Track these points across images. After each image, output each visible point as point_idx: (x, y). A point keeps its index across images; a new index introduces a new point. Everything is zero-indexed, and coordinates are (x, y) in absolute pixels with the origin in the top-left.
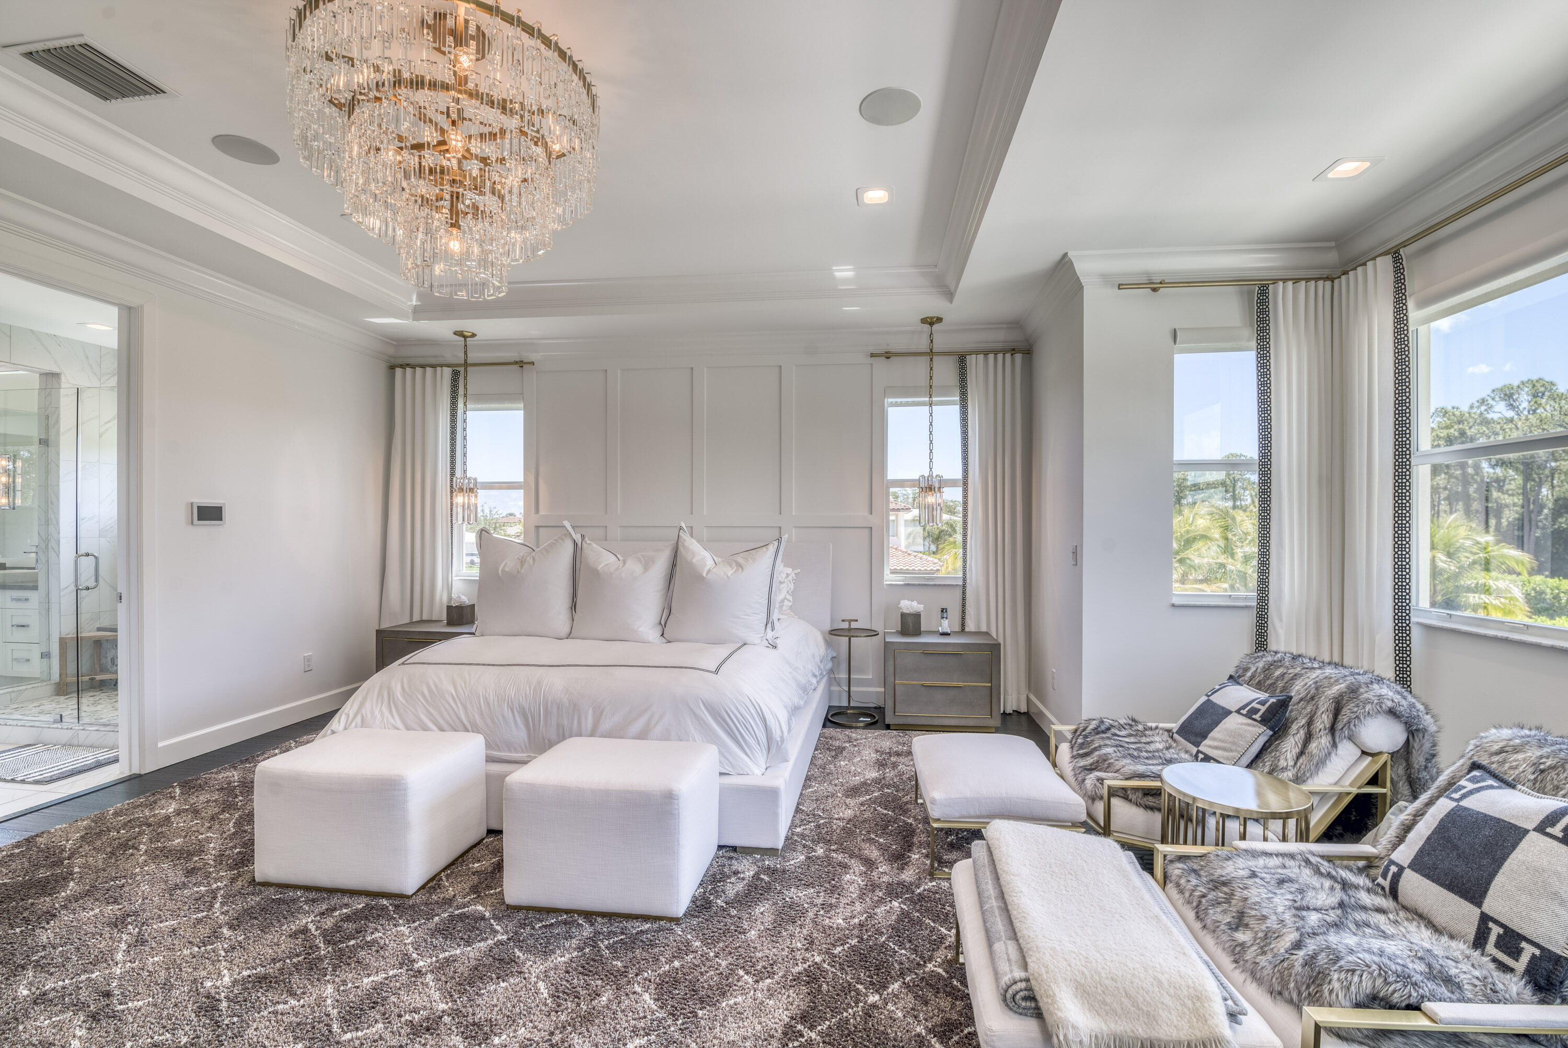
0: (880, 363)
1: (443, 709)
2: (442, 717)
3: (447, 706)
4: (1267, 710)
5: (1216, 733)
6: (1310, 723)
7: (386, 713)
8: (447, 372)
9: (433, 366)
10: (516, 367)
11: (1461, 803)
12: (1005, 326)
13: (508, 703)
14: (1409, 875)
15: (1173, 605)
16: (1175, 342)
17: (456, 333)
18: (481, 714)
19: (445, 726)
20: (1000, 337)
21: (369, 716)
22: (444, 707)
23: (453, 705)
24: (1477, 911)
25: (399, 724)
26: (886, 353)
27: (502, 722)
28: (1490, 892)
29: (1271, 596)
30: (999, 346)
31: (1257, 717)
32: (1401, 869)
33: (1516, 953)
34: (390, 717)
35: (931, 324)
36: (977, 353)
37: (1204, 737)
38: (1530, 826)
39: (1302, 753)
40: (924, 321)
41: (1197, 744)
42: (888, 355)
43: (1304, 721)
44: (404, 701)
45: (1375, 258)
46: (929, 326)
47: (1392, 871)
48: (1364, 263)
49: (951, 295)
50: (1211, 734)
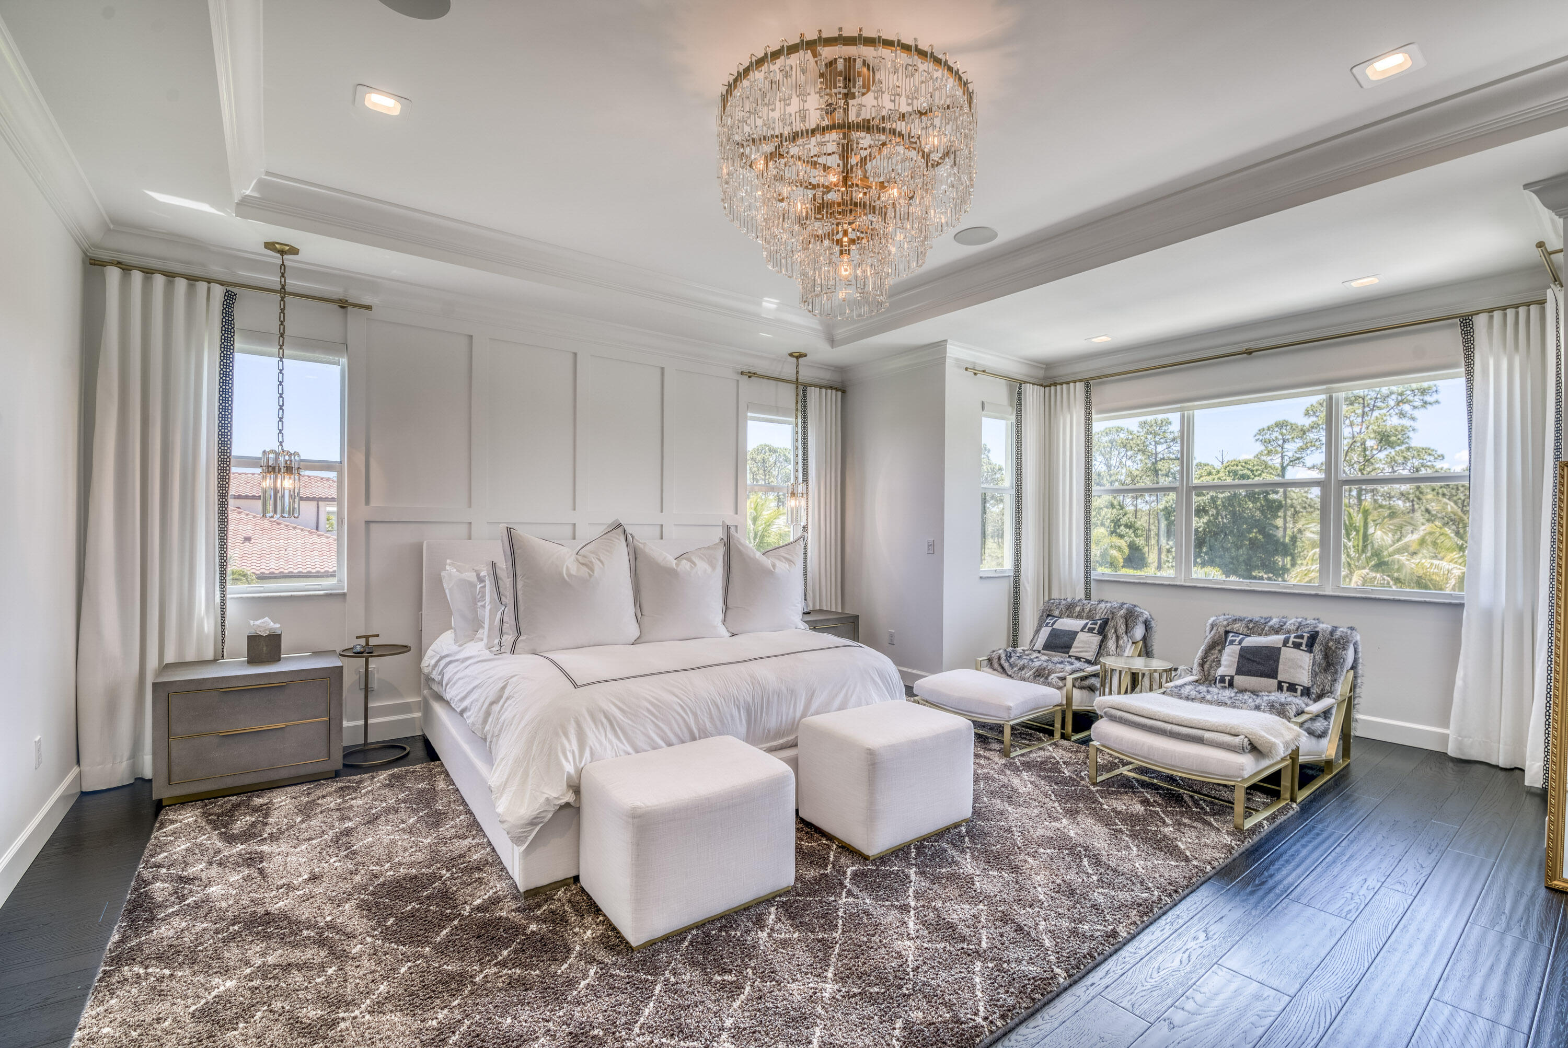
0: (744, 381)
1: (673, 722)
2: (672, 730)
3: (677, 717)
4: (1099, 627)
5: (1075, 644)
6: (1116, 631)
7: (615, 740)
8: (218, 292)
9: (192, 279)
10: (335, 307)
11: (1243, 645)
12: (833, 368)
13: (734, 701)
14: (1236, 678)
15: (981, 578)
16: (983, 410)
17: (269, 246)
18: (711, 718)
19: (674, 739)
20: (826, 376)
21: (598, 746)
22: (674, 718)
23: (683, 713)
24: (1276, 681)
25: (630, 750)
26: (749, 372)
27: (730, 720)
28: (1279, 672)
29: (1022, 569)
30: (824, 383)
31: (1095, 631)
32: (1232, 677)
33: (1295, 691)
34: (618, 742)
35: (797, 358)
36: (816, 386)
37: (1070, 647)
38: (1281, 646)
39: (1117, 647)
40: (791, 355)
41: (1068, 653)
42: (751, 375)
43: (1113, 631)
44: (630, 722)
45: (1075, 382)
46: (795, 359)
47: (1227, 678)
48: (1068, 383)
49: (832, 341)
50: (1074, 645)
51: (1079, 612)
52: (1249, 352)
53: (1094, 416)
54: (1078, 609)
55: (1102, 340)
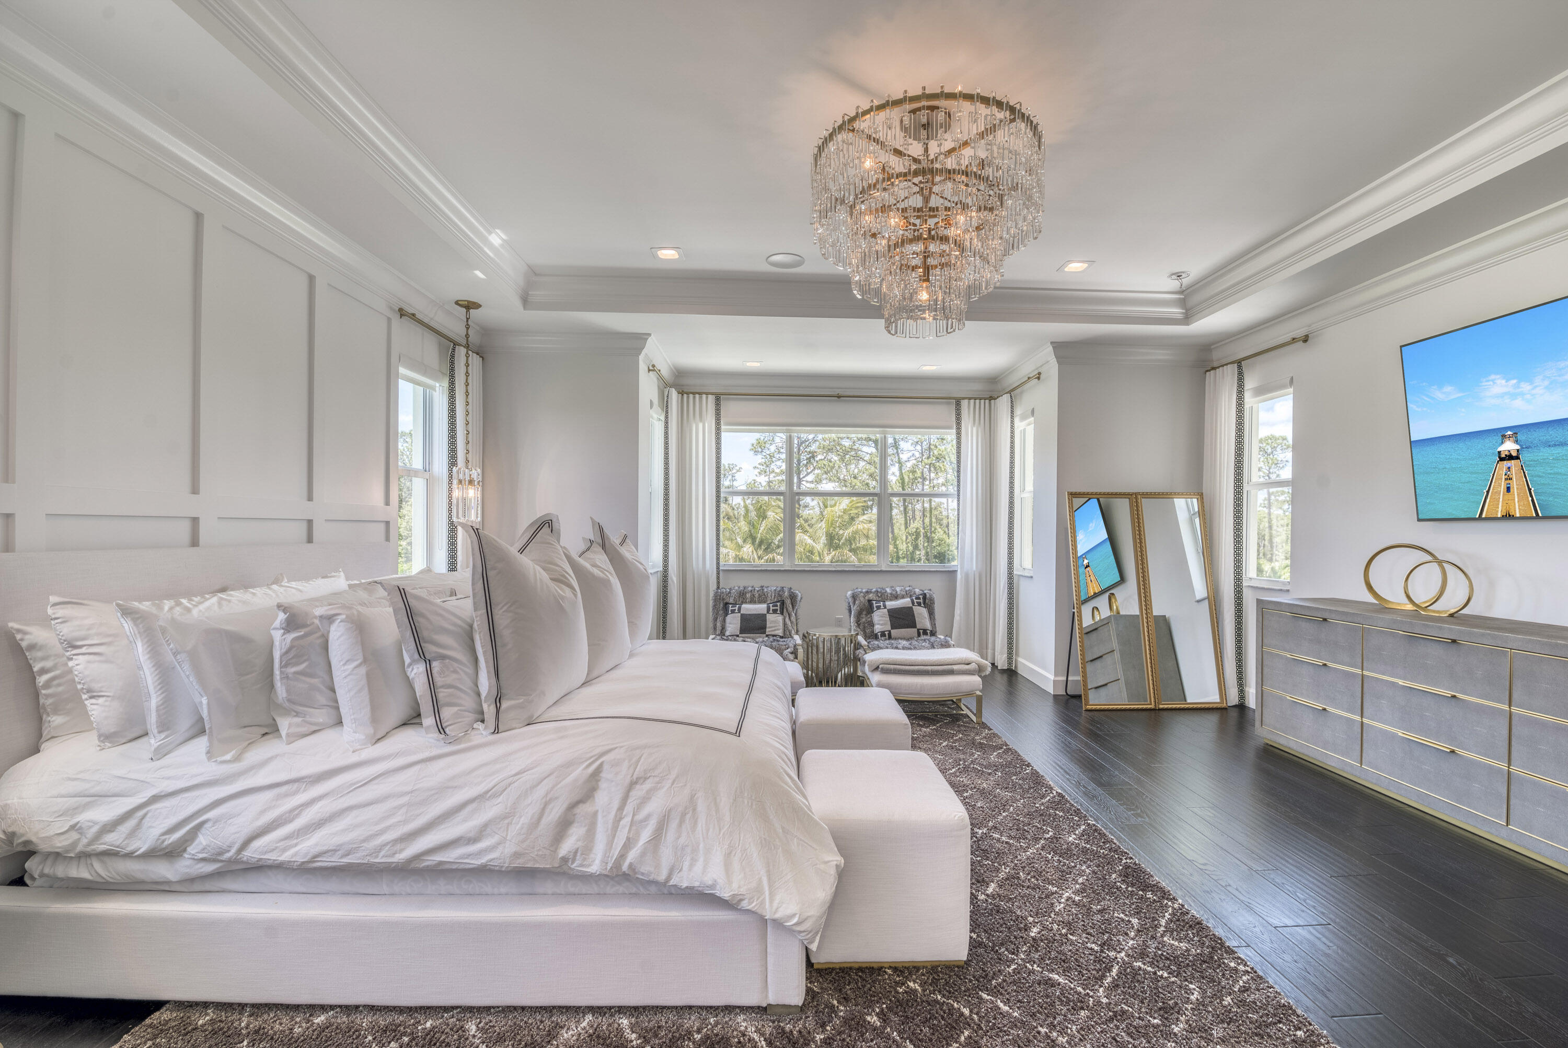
0: (396, 321)
11: (886, 608)
14: (891, 631)
29: (669, 564)
35: (467, 308)
36: (464, 346)
38: (911, 605)
40: (461, 304)
42: (405, 315)
45: (707, 394)
46: (464, 310)
47: (886, 633)
48: (694, 393)
49: (526, 301)
50: (768, 626)
51: (751, 598)
52: (839, 397)
53: (723, 427)
54: (748, 595)
55: (753, 365)
